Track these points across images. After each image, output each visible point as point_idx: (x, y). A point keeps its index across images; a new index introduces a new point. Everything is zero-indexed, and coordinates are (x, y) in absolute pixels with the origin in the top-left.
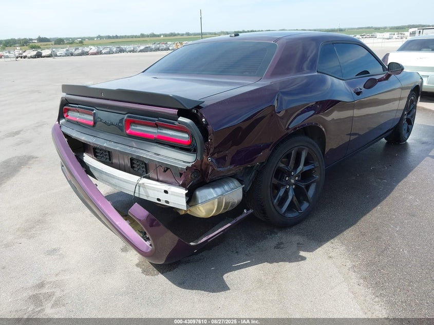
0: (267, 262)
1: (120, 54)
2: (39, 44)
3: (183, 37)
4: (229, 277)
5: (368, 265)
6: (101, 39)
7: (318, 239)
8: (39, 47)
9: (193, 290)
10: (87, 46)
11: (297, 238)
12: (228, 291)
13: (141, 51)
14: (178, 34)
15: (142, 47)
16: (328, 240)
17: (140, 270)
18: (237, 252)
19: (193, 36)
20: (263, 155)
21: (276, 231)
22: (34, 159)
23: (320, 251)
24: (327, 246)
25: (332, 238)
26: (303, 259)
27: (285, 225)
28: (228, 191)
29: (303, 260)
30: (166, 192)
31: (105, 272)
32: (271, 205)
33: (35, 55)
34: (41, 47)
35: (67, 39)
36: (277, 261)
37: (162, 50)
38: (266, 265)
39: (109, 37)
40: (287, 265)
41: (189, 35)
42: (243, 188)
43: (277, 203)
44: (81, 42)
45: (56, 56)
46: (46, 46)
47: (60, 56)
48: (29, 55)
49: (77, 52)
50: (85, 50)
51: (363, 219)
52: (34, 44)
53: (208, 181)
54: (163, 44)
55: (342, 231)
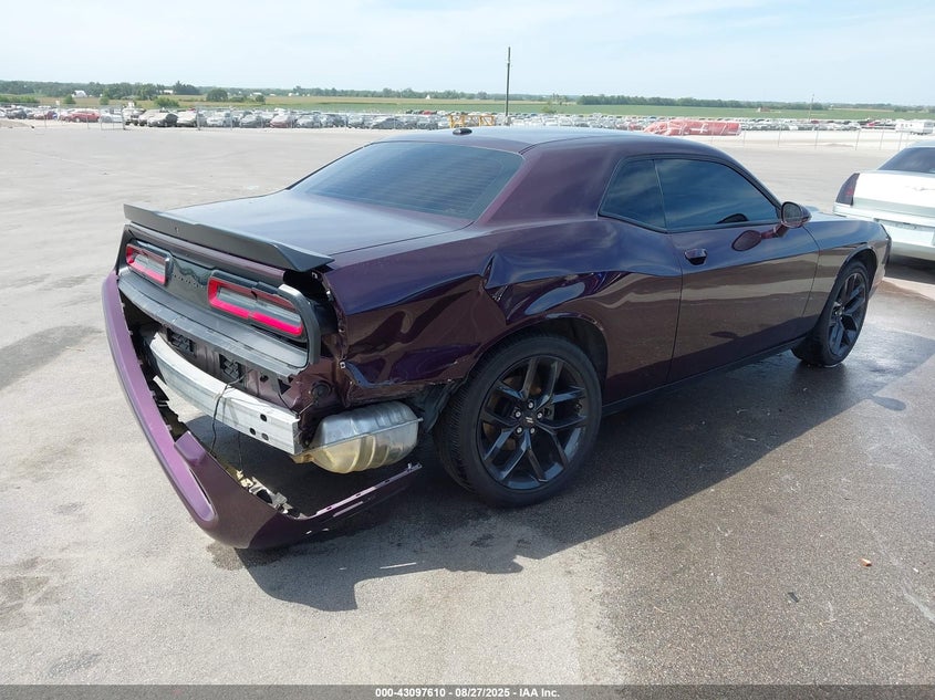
0: (447, 568)
1: (335, 130)
2: (176, 98)
3: (471, 102)
4: (365, 589)
5: (633, 595)
6: (301, 95)
7: (562, 535)
8: (175, 105)
9: (290, 601)
10: (272, 107)
11: (524, 531)
12: (353, 611)
13: (377, 126)
14: (463, 95)
15: (381, 119)
16: (580, 540)
17: (211, 556)
18: (399, 545)
19: (492, 102)
20: (460, 366)
21: (489, 512)
22: (93, 335)
23: (555, 559)
24: (573, 553)
25: (590, 537)
26: (518, 569)
27: (507, 505)
28: (384, 427)
29: (513, 571)
30: (263, 418)
31: (148, 553)
32: (477, 461)
33: (164, 121)
34: (180, 103)
35: (234, 91)
36: (465, 569)
37: (422, 127)
38: (444, 574)
39: (318, 92)
40: (483, 579)
41: (485, 98)
42: (420, 423)
43: (491, 460)
44: (260, 99)
45: (205, 125)
46: (189, 104)
47: (213, 126)
48: (151, 120)
49: (247, 119)
50: (264, 117)
51: (667, 509)
52: (166, 97)
53: (349, 405)
54: (427, 113)
55: (615, 527)
